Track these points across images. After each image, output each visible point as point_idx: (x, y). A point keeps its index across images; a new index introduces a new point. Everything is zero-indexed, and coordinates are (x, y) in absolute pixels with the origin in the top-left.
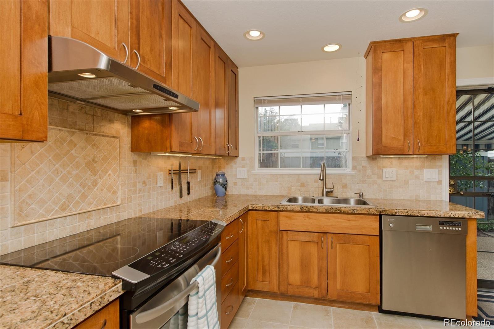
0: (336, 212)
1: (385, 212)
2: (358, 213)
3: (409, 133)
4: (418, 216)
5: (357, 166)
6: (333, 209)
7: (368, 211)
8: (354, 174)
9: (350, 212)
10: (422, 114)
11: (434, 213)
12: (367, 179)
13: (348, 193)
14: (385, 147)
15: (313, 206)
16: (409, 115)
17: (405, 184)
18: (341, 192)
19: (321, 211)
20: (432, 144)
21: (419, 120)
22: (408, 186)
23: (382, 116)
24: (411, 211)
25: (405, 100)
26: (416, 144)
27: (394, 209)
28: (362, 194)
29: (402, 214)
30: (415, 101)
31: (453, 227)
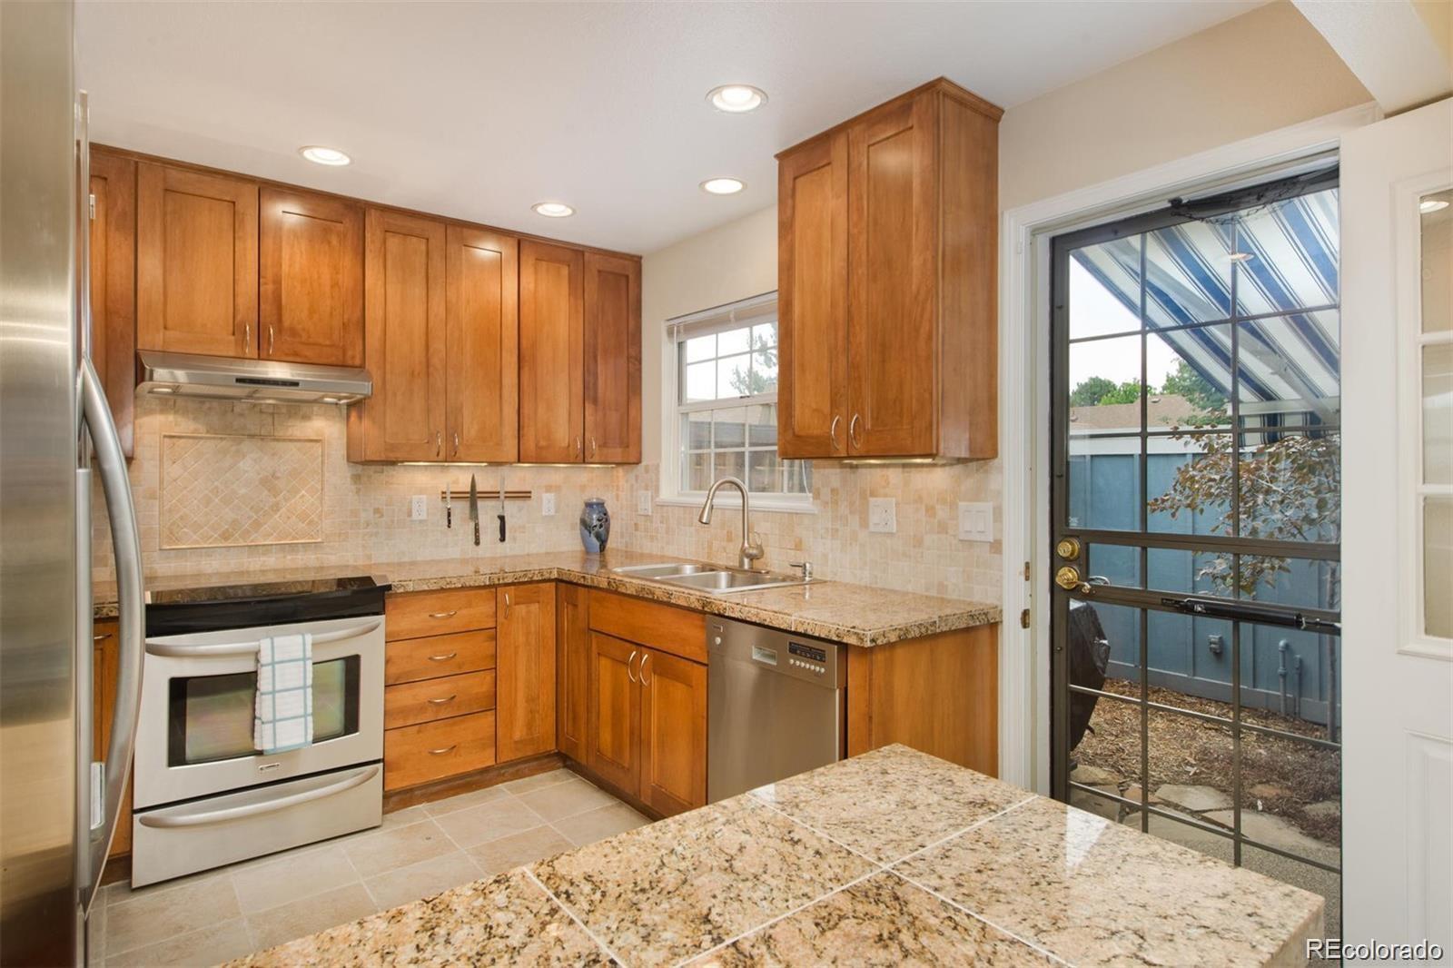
0: (648, 597)
1: (709, 606)
3: (840, 397)
4: (755, 624)
7: (688, 600)
8: (816, 512)
11: (780, 619)
14: (799, 436)
17: (915, 547)
20: (887, 425)
22: (922, 552)
23: (795, 351)
24: (747, 608)
25: (833, 305)
29: (733, 615)
31: (812, 663)
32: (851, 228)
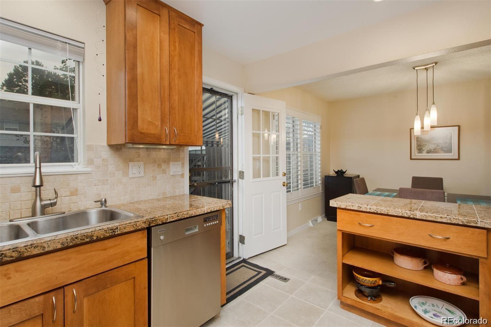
0: (84, 241)
1: (155, 222)
2: (120, 233)
3: (166, 119)
4: (187, 218)
5: (95, 159)
6: (77, 238)
7: (135, 226)
8: (91, 172)
9: (108, 235)
10: (177, 98)
11: (200, 211)
12: (109, 178)
13: (80, 203)
14: (142, 133)
15: (31, 245)
16: (166, 97)
17: (153, 181)
18: (67, 203)
19: (51, 249)
20: (185, 133)
21: (174, 105)
22: (156, 182)
23: (137, 90)
24: (181, 213)
25: (162, 78)
26: (172, 133)
27: (164, 216)
28: (105, 201)
29: (173, 220)
30: (171, 82)
31: (212, 222)
32: (171, 52)
